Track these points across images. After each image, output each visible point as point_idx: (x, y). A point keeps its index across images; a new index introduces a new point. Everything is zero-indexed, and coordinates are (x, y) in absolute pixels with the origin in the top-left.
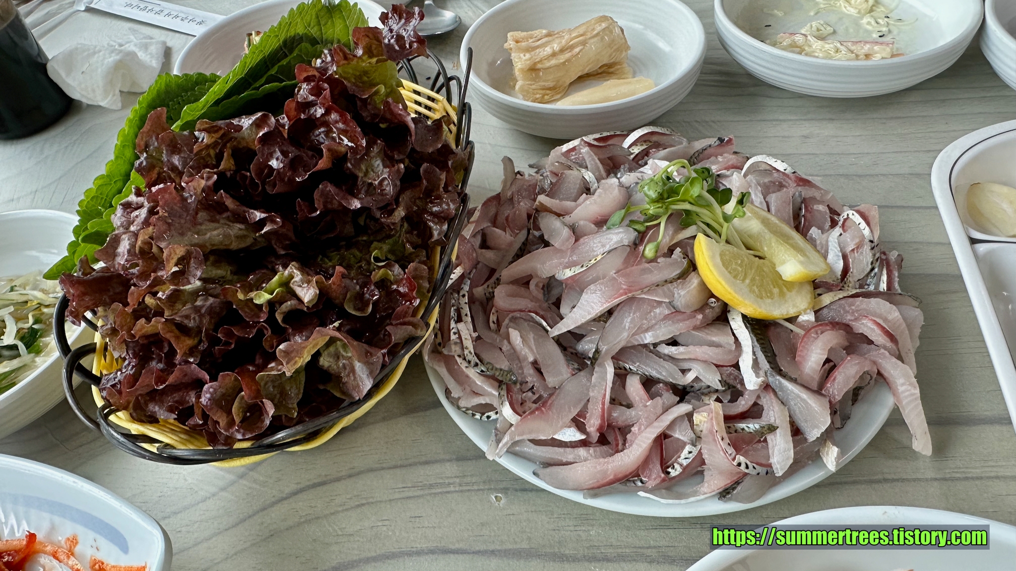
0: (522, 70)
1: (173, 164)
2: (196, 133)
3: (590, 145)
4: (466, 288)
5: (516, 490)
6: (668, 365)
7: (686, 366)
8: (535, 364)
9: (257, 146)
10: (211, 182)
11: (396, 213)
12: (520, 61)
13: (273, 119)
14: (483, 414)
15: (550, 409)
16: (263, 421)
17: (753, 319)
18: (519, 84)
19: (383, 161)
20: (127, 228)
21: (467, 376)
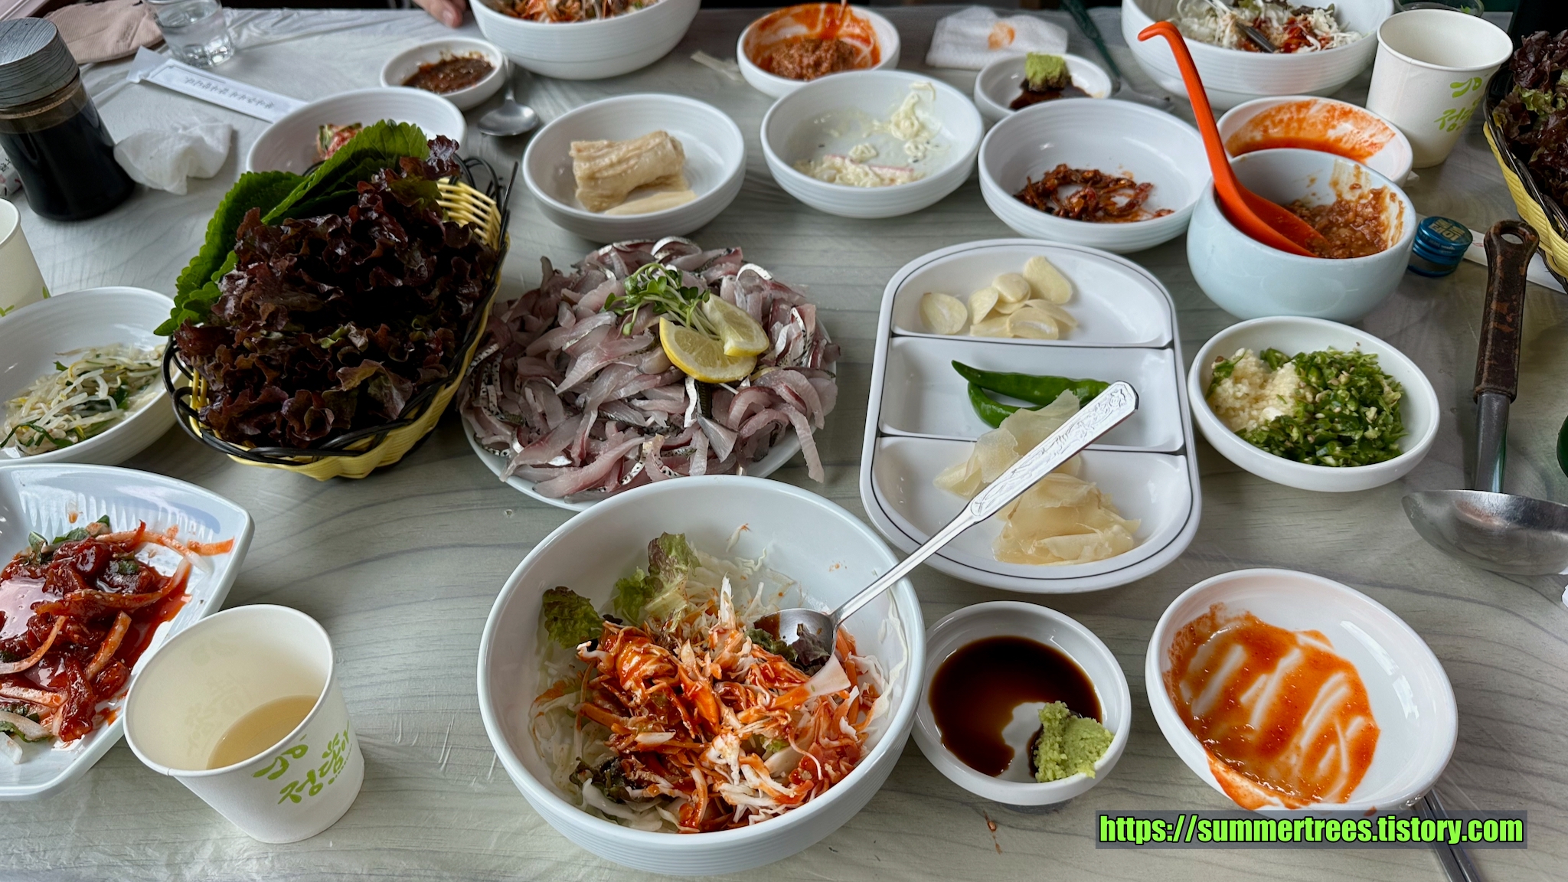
0: (581, 178)
1: (263, 249)
2: (282, 227)
3: (618, 250)
4: (499, 360)
5: (524, 508)
6: (637, 414)
7: (648, 414)
8: (544, 415)
9: (328, 239)
10: (292, 263)
11: (433, 293)
12: (580, 169)
13: (340, 220)
14: (501, 451)
15: (547, 442)
16: (325, 429)
17: (702, 383)
18: (578, 191)
19: (422, 254)
20: (232, 292)
21: (490, 422)
